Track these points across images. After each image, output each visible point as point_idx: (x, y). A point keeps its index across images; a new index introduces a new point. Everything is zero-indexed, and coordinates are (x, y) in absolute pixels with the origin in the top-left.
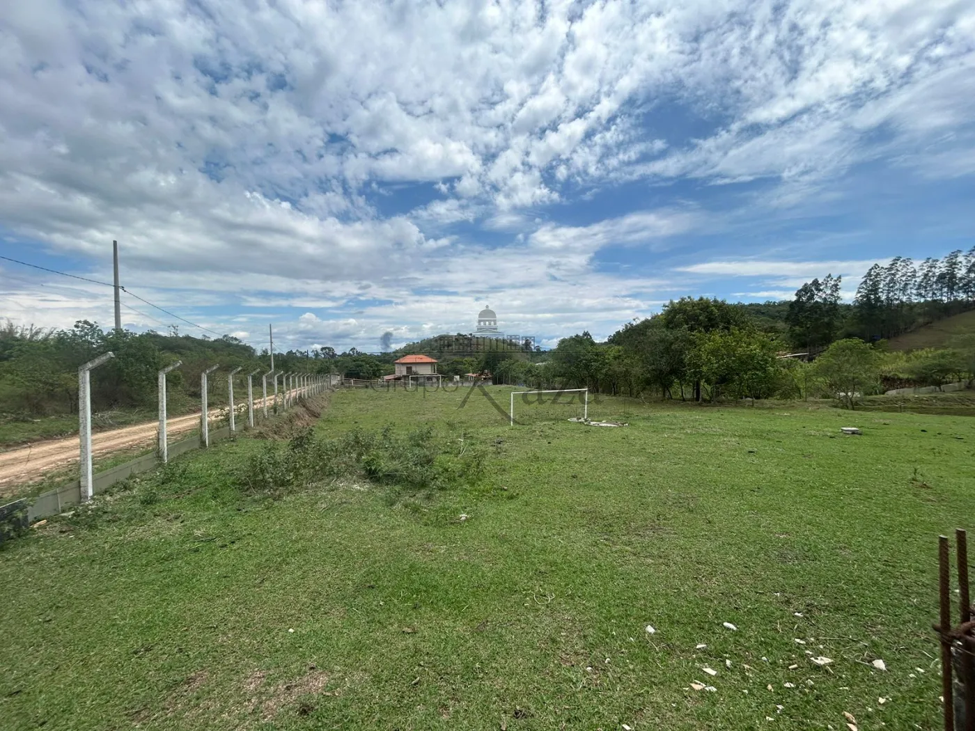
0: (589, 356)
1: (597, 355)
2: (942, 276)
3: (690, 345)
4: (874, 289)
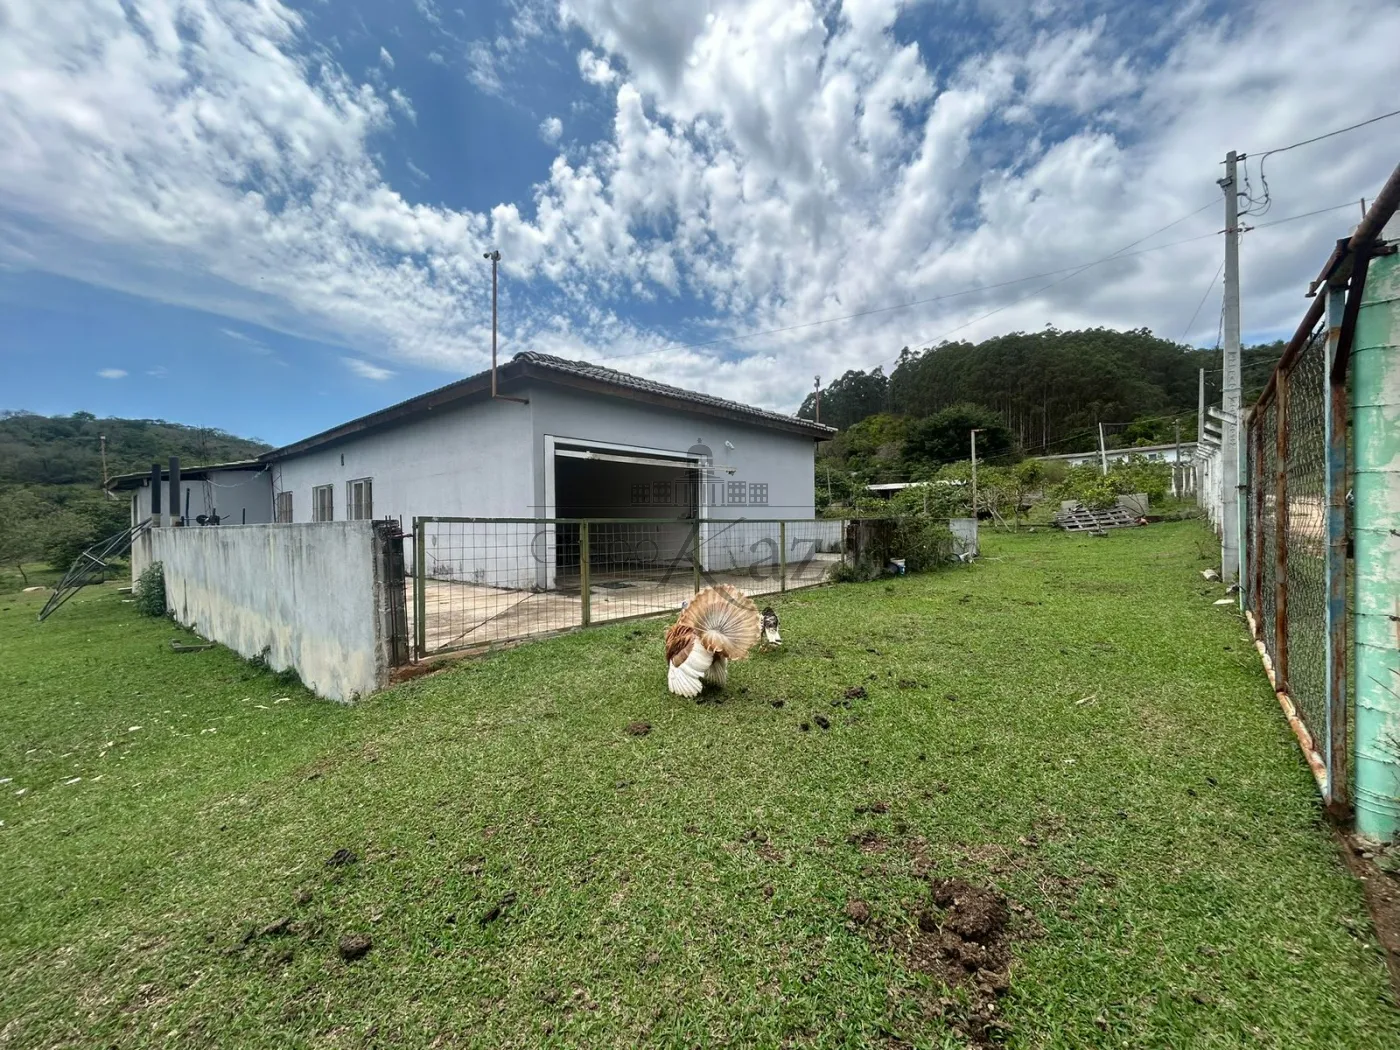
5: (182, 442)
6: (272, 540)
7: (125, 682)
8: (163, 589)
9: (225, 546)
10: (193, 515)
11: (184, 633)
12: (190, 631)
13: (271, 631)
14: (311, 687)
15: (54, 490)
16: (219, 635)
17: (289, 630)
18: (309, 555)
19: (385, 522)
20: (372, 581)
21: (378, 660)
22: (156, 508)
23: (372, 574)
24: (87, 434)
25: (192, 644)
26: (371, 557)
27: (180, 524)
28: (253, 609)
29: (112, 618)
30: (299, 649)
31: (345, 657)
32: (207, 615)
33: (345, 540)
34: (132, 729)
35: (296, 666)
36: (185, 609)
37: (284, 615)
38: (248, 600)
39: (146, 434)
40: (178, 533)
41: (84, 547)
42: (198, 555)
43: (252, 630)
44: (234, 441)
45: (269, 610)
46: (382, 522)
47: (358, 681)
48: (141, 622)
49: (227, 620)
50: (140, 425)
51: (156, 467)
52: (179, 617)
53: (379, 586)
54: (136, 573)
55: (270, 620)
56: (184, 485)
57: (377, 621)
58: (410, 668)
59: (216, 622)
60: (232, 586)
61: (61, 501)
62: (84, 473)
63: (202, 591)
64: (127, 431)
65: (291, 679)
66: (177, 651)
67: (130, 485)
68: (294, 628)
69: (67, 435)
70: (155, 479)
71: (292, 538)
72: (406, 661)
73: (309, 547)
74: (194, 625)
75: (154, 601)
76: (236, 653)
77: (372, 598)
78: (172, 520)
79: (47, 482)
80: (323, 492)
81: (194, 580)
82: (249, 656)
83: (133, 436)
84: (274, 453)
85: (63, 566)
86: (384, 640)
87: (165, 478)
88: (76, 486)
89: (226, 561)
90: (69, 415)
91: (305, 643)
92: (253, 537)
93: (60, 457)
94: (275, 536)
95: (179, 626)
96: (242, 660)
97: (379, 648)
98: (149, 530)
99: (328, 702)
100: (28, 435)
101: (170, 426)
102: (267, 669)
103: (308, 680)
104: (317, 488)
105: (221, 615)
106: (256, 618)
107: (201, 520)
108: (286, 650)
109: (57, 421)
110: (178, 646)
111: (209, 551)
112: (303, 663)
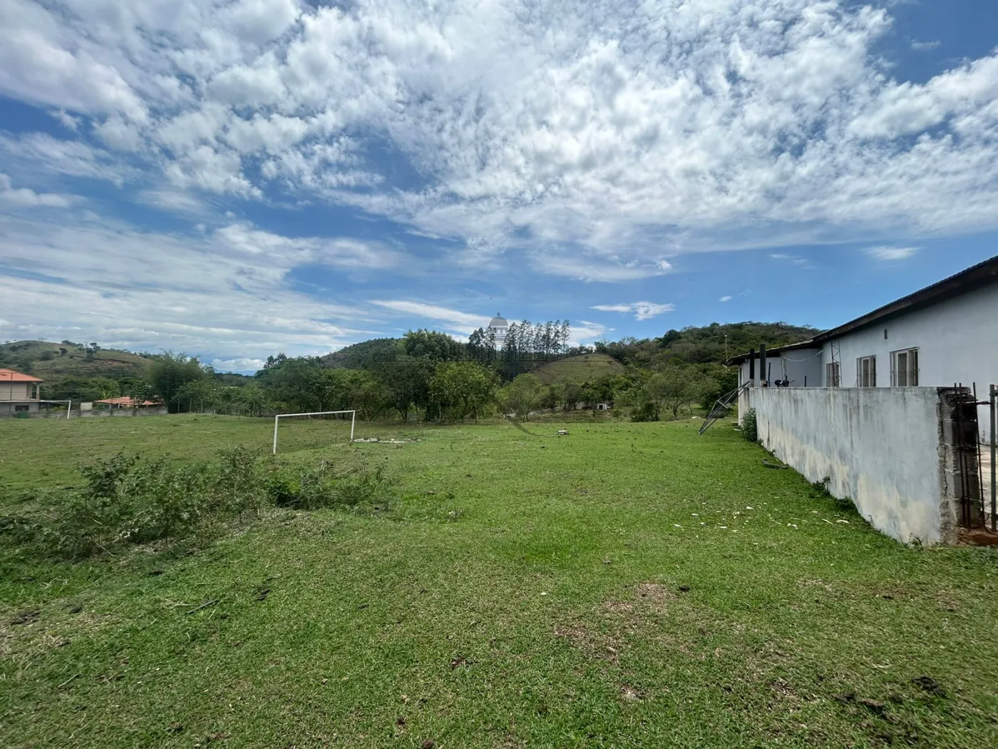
0: (323, 379)
1: (330, 377)
2: (544, 337)
3: (429, 371)
4: (513, 341)
5: (761, 333)
6: (832, 399)
7: (741, 479)
8: (756, 426)
9: (796, 401)
10: (772, 381)
11: (768, 455)
12: (771, 454)
13: (831, 467)
14: (868, 519)
15: (702, 366)
16: (790, 461)
17: (847, 468)
18: (866, 413)
19: (955, 389)
20: (938, 442)
21: (943, 515)
22: (752, 376)
23: (937, 436)
24: (716, 334)
25: (772, 464)
26: (936, 420)
27: (765, 386)
28: (816, 447)
29: (730, 439)
30: (856, 485)
31: (904, 504)
32: (782, 446)
33: (905, 403)
34: (748, 508)
35: (853, 498)
36: (769, 440)
37: (842, 456)
38: (812, 440)
39: (743, 331)
40: (765, 391)
41: (716, 397)
42: (777, 405)
43: (815, 462)
44: (792, 329)
45: (829, 452)
46: (950, 389)
47: (917, 528)
48: (744, 444)
49: (796, 452)
50: (740, 326)
51: (752, 351)
52: (765, 444)
53: (946, 448)
54: (741, 415)
55: (830, 458)
56: (768, 360)
57: (943, 478)
58: (985, 533)
59: (789, 452)
60: (800, 429)
61: (705, 371)
62: (714, 356)
63: (779, 430)
64: (734, 331)
65: (847, 507)
66: (766, 466)
67: (739, 361)
68: (852, 468)
69: (708, 336)
70: (752, 357)
71: (850, 399)
72: (981, 525)
73: (866, 406)
74: (774, 451)
75: (750, 433)
76: (803, 476)
77: (938, 458)
78: (761, 383)
79: (700, 362)
80: (866, 362)
81: (774, 422)
82: (813, 481)
83: (738, 333)
84: (823, 335)
85: (706, 406)
86: (951, 500)
87: (758, 356)
88: (712, 363)
89: (796, 411)
90: (708, 326)
91: (861, 481)
92: (816, 397)
93: (704, 348)
94: (835, 397)
95: (765, 451)
96: (808, 482)
97: (945, 505)
98: (748, 389)
99: (884, 536)
100: (692, 339)
101: (755, 325)
102: (827, 494)
103: (865, 512)
104: (861, 359)
105: (792, 448)
106: (819, 455)
107: (777, 383)
108: (843, 483)
109: (704, 329)
110: (766, 463)
111: (784, 403)
112: (859, 497)
